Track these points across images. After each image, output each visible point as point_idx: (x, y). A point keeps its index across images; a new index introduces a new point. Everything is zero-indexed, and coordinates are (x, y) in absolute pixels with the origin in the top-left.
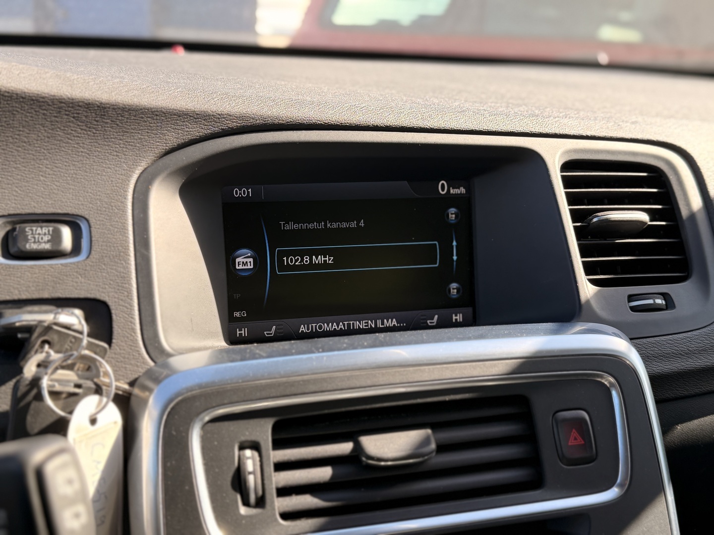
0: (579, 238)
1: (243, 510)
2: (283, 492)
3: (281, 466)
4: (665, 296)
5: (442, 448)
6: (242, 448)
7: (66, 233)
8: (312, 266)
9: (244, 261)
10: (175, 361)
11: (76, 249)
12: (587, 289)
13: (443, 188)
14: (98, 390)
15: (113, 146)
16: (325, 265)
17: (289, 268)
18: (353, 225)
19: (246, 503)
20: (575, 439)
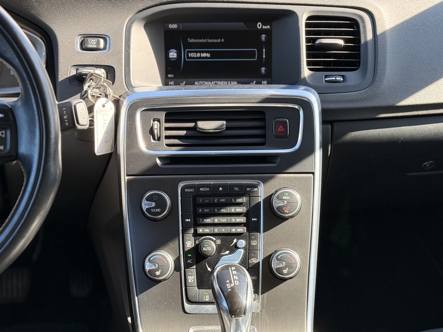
0: (307, 50)
1: (152, 141)
2: (167, 137)
3: (167, 129)
4: (343, 76)
5: (228, 128)
6: (154, 121)
7: (102, 41)
8: (200, 58)
9: (173, 54)
10: (136, 90)
11: (105, 48)
12: (306, 72)
13: (259, 25)
14: (106, 96)
15: (120, 9)
16: (206, 58)
17: (191, 58)
18: (219, 41)
19: (154, 139)
20: (281, 129)
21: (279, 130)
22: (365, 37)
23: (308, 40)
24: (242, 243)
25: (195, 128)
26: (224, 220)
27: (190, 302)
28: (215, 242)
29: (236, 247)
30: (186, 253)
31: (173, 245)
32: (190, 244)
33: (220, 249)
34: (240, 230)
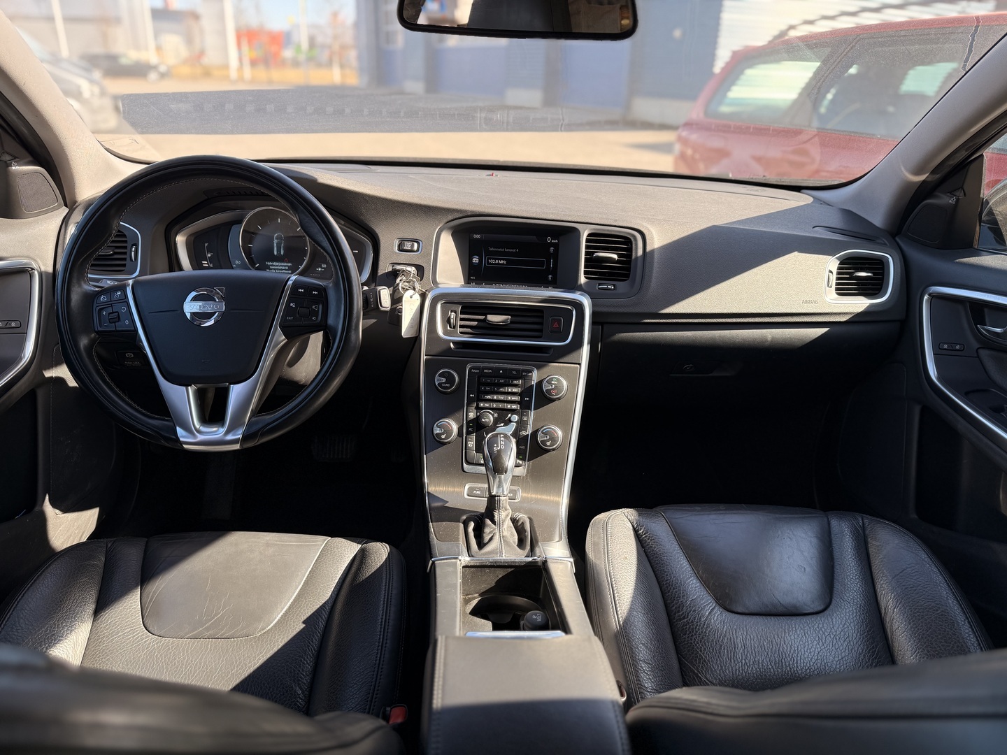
0: (585, 262)
1: (449, 328)
2: (461, 326)
3: (461, 319)
4: (614, 285)
5: (512, 322)
6: (451, 312)
7: (416, 245)
8: (498, 264)
9: (476, 260)
10: (440, 286)
11: (418, 251)
12: (583, 279)
13: (549, 239)
14: (414, 289)
16: (503, 264)
17: (490, 264)
18: (515, 250)
19: (450, 327)
21: (555, 326)
22: (636, 253)
23: (587, 253)
24: (515, 418)
25: (485, 320)
26: (501, 397)
27: (468, 463)
28: (493, 415)
29: (510, 421)
30: (468, 423)
31: (458, 415)
32: (472, 415)
33: (496, 421)
34: (514, 407)
